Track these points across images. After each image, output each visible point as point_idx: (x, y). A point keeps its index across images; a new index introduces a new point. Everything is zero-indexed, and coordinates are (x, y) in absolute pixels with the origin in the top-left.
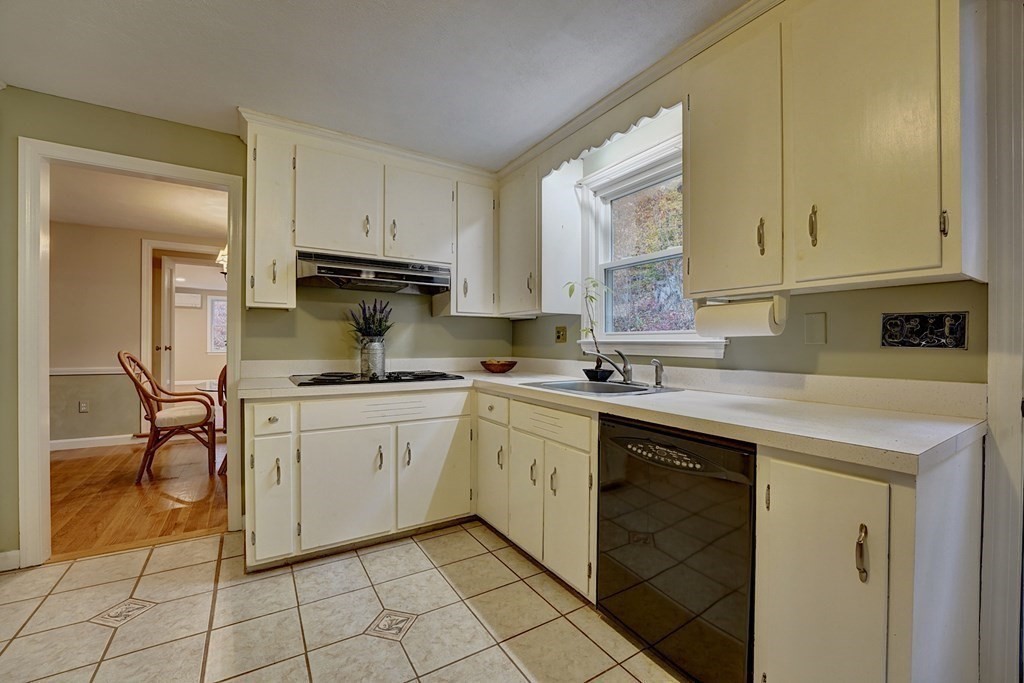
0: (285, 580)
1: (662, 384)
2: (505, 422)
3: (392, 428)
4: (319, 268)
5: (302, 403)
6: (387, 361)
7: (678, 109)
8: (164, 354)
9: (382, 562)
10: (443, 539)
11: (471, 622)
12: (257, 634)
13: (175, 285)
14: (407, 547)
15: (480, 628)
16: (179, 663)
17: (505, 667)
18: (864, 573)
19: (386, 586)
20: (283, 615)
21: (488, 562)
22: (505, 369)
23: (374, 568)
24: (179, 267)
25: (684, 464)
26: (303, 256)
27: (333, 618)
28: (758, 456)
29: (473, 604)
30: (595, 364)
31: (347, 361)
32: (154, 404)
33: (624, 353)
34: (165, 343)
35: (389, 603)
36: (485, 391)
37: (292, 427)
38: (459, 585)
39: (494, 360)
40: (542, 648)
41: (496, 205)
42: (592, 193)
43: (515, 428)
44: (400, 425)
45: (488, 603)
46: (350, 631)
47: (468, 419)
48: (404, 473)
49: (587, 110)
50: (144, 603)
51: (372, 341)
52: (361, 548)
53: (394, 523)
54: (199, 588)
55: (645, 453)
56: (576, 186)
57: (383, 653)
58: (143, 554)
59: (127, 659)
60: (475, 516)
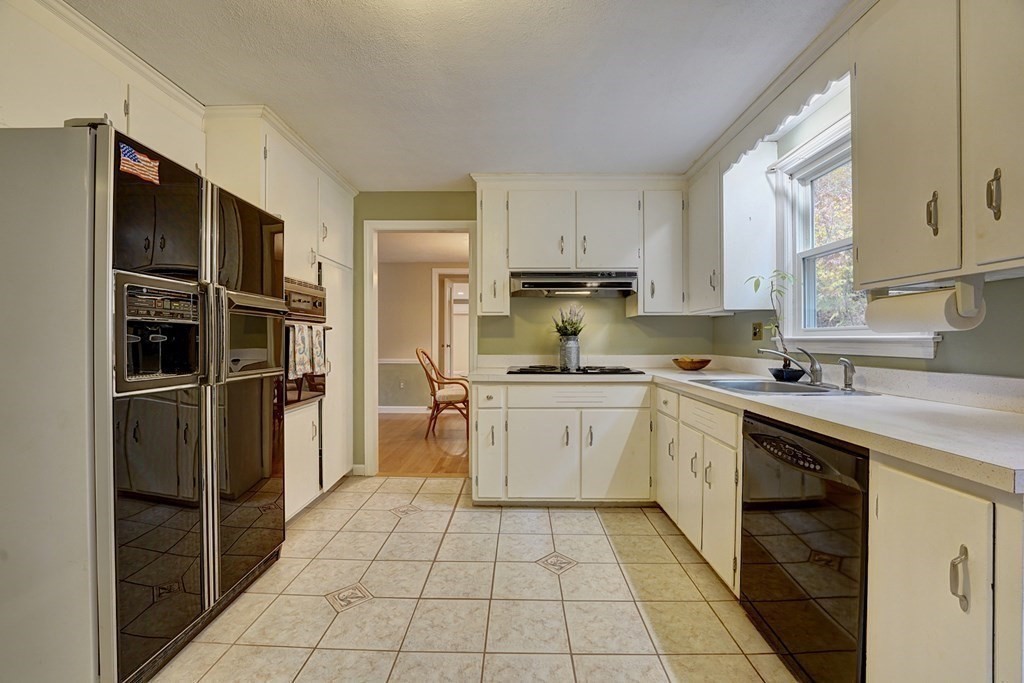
0: (495, 514)
1: (854, 386)
2: (675, 415)
3: (578, 412)
4: (524, 284)
5: (510, 387)
6: (581, 356)
7: (847, 80)
8: (447, 350)
9: (565, 521)
10: (621, 516)
11: (619, 579)
12: (470, 543)
13: (454, 297)
14: (588, 515)
15: (624, 586)
16: (426, 545)
17: (633, 618)
18: (965, 601)
19: (562, 537)
20: (488, 536)
21: (654, 542)
22: (698, 366)
23: (557, 523)
24: (456, 285)
25: (807, 465)
26: (513, 275)
27: (517, 547)
28: (871, 461)
29: (626, 568)
30: (783, 363)
31: (552, 356)
32: (436, 385)
33: (809, 352)
34: (447, 342)
35: (561, 549)
36: (662, 386)
37: (502, 405)
38: (620, 552)
39: (688, 358)
40: (673, 617)
41: (685, 206)
42: (787, 177)
43: (683, 422)
44: (583, 410)
45: (640, 571)
46: (527, 558)
47: (648, 412)
48: (587, 451)
49: (758, 98)
50: (417, 509)
51: (568, 340)
52: (553, 507)
53: (578, 492)
54: (445, 508)
55: (776, 451)
56: (767, 173)
57: (544, 578)
58: (420, 481)
59: (404, 535)
60: (655, 502)
